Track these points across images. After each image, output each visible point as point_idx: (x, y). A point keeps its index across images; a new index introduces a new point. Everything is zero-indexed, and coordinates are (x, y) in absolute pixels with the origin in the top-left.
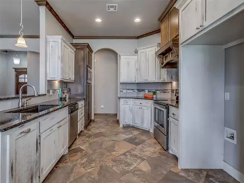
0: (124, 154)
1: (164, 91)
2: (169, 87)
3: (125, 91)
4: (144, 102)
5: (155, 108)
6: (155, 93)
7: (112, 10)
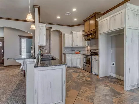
0: (78, 76)
1: (84, 50)
2: (86, 49)
3: (66, 51)
4: (77, 55)
5: (84, 57)
6: (80, 51)
7: (68, 14)
